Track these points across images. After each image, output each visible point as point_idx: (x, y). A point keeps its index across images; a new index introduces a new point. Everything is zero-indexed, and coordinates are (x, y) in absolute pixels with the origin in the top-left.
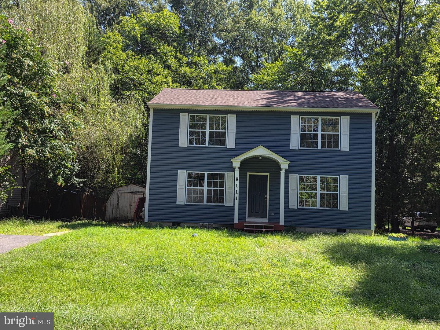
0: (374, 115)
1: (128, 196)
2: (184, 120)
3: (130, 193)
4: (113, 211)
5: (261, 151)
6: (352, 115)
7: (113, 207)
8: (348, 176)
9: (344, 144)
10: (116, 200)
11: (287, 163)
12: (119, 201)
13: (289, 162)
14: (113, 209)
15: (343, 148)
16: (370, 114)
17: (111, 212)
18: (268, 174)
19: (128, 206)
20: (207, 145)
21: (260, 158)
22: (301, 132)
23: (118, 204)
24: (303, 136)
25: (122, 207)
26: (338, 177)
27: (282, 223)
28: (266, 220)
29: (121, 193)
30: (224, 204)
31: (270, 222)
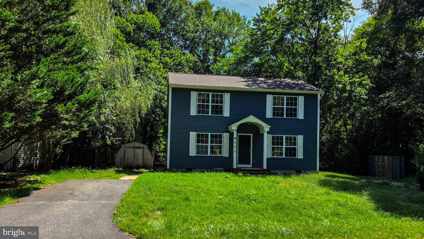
0: (319, 95)
1: (132, 150)
2: (194, 96)
3: (134, 148)
4: (121, 161)
5: (252, 119)
6: (305, 95)
7: (121, 158)
8: (303, 136)
9: (301, 115)
10: (123, 153)
11: (268, 127)
12: (126, 154)
13: (270, 127)
14: (121, 159)
15: (300, 117)
16: (317, 95)
17: (120, 161)
18: (252, 135)
19: (133, 157)
20: (210, 114)
21: (248, 124)
22: (273, 106)
23: (125, 156)
24: (274, 109)
25: (128, 158)
26: (297, 136)
27: (265, 167)
28: (251, 166)
29: (126, 148)
30: (222, 155)
31: (253, 167)
